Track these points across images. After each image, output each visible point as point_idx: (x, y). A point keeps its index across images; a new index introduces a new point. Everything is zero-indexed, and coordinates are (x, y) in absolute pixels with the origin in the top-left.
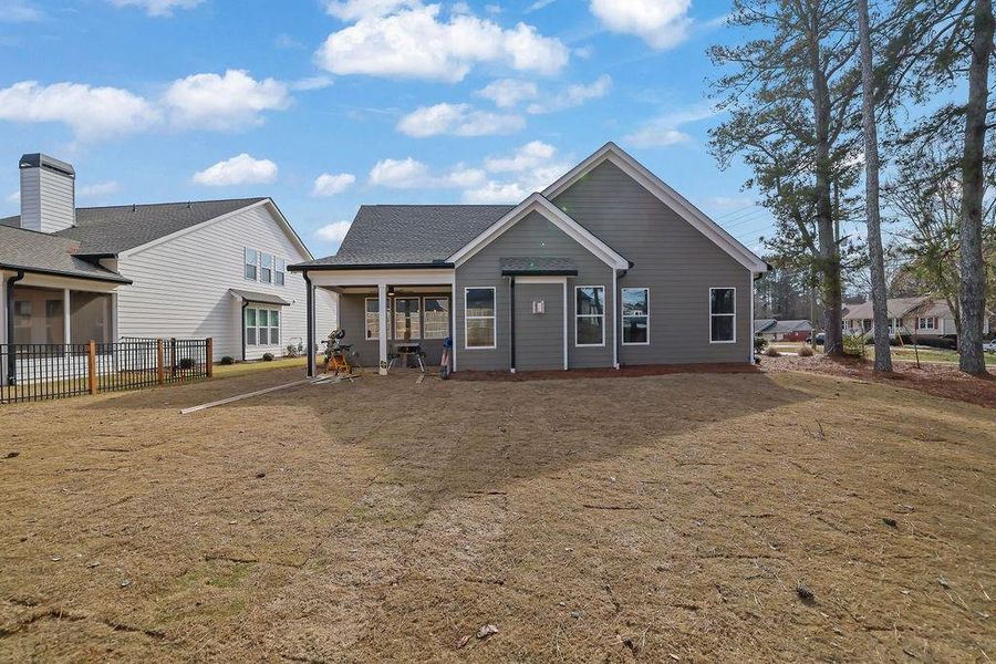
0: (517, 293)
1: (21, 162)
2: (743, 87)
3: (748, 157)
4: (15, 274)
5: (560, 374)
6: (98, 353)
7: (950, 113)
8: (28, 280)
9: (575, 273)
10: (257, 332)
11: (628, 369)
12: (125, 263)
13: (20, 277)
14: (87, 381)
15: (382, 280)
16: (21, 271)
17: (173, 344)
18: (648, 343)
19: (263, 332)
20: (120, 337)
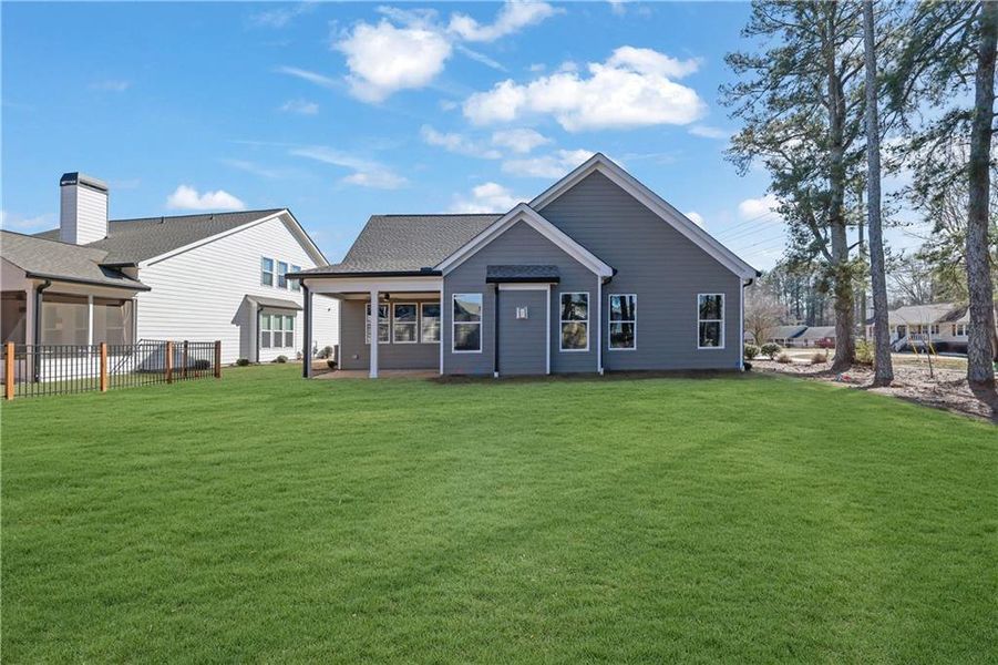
0: (501, 299)
1: (62, 180)
2: (759, 94)
3: (768, 163)
4: (44, 282)
5: (542, 378)
6: (110, 354)
7: (955, 116)
8: (54, 287)
9: (557, 280)
10: (272, 335)
11: (612, 373)
12: (146, 272)
13: (48, 285)
14: (99, 381)
15: (375, 287)
16: (49, 279)
17: (186, 346)
18: (635, 348)
19: (278, 336)
20: (138, 339)
